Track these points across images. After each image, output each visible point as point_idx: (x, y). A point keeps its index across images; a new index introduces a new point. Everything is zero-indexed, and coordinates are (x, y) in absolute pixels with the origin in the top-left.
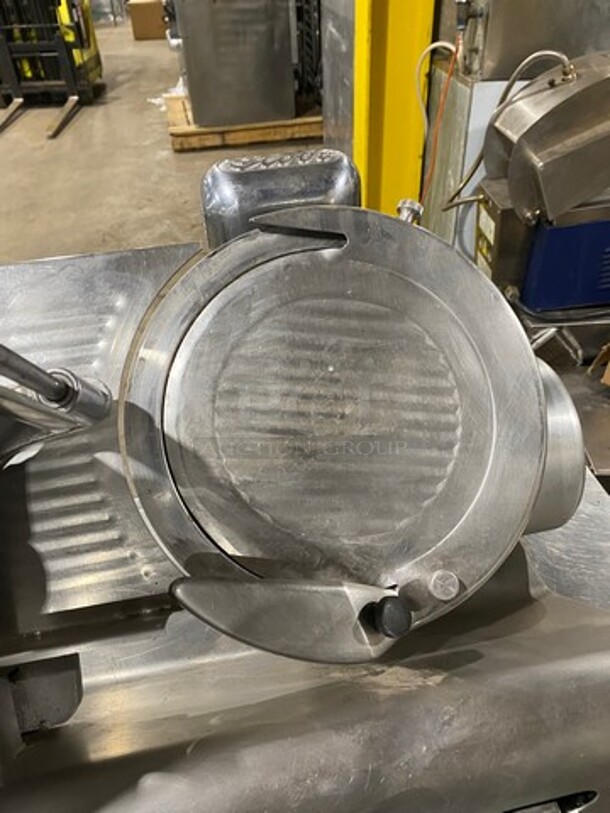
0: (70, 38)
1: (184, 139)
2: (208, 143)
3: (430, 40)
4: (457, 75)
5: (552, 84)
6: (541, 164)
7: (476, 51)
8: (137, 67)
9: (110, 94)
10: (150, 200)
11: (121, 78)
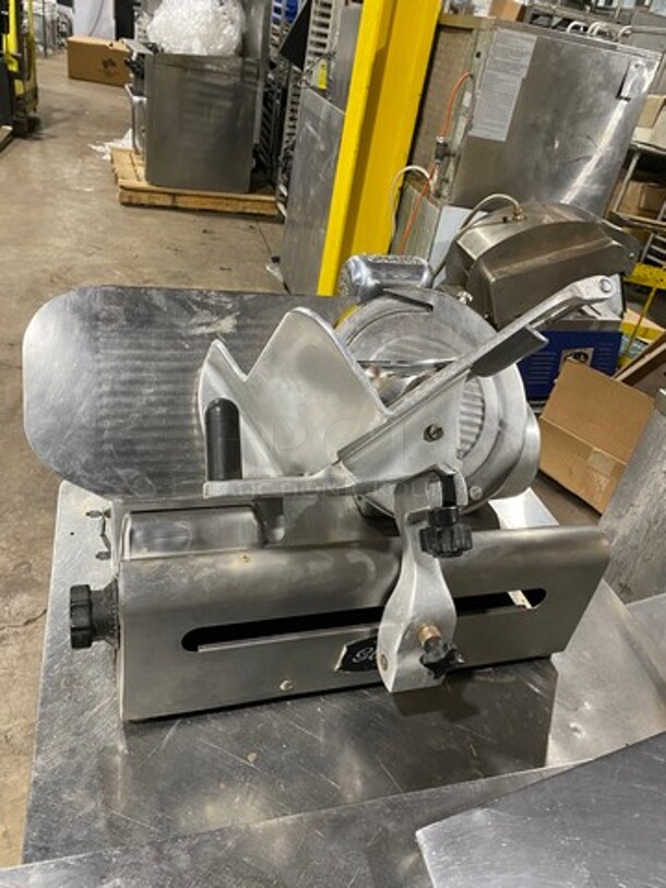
0: (14, 68)
1: (133, 194)
2: (158, 202)
3: (405, 162)
4: (428, 197)
5: (505, 220)
6: (493, 280)
7: (447, 181)
8: (73, 107)
9: (46, 131)
10: (99, 249)
11: (56, 116)
